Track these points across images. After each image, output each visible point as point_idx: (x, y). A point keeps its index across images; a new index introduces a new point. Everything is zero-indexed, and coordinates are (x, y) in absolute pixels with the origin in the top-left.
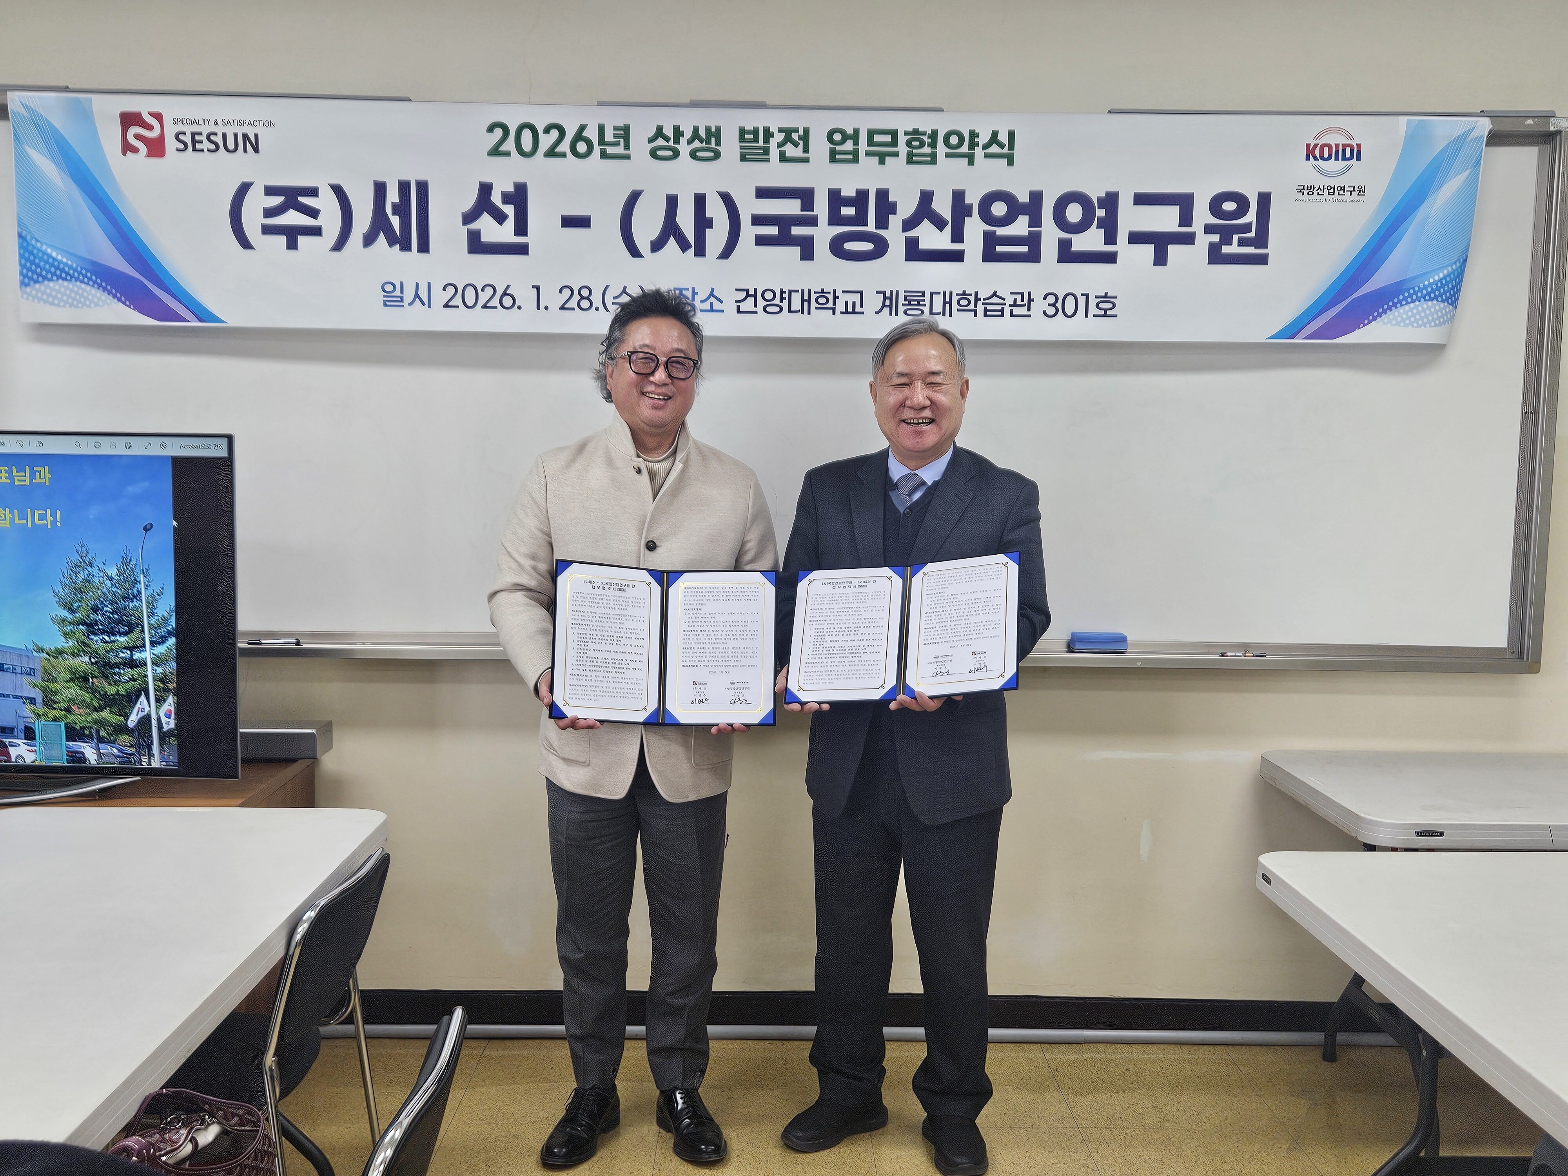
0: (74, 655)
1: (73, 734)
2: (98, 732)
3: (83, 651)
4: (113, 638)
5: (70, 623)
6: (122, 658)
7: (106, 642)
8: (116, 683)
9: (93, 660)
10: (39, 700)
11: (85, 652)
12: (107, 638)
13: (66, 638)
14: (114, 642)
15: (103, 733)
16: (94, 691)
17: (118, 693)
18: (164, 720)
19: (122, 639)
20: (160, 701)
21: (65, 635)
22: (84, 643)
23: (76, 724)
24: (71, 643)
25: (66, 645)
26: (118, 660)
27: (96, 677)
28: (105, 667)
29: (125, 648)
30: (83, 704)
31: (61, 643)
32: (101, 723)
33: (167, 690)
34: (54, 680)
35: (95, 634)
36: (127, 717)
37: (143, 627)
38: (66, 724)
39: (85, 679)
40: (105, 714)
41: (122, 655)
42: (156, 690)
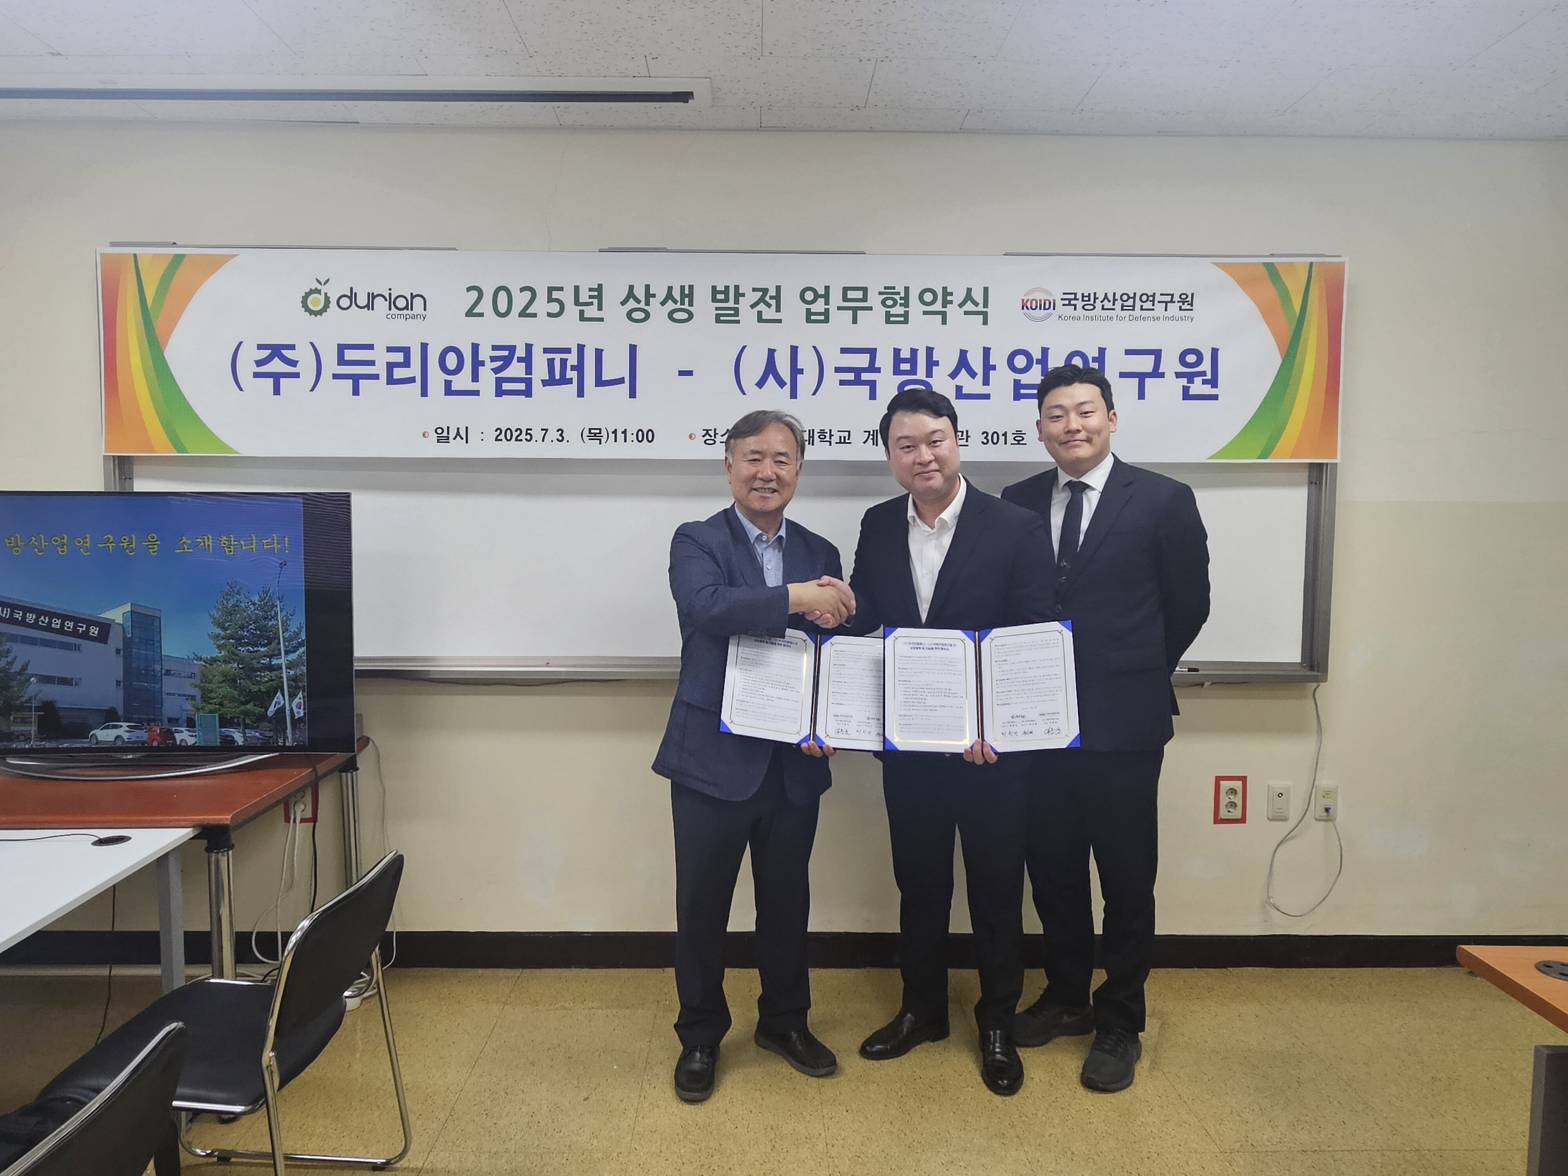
0: (225, 661)
1: (225, 722)
2: (244, 720)
3: (233, 659)
4: (255, 649)
5: (223, 639)
6: (263, 663)
7: (251, 652)
8: (259, 683)
9: (240, 666)
10: (198, 696)
11: (234, 661)
12: (251, 649)
13: (220, 650)
14: (257, 651)
15: (247, 721)
16: (242, 690)
17: (259, 690)
18: (295, 710)
19: (262, 649)
20: (292, 696)
21: (219, 647)
22: (232, 652)
23: (227, 714)
24: (223, 653)
25: (219, 655)
26: (259, 666)
27: (243, 679)
28: (250, 671)
29: (265, 656)
30: (233, 699)
31: (215, 653)
32: (246, 713)
33: (298, 688)
34: (210, 682)
35: (243, 647)
36: (267, 709)
37: (279, 639)
38: (219, 715)
39: (235, 681)
40: (249, 706)
41: (262, 661)
42: (289, 688)
